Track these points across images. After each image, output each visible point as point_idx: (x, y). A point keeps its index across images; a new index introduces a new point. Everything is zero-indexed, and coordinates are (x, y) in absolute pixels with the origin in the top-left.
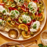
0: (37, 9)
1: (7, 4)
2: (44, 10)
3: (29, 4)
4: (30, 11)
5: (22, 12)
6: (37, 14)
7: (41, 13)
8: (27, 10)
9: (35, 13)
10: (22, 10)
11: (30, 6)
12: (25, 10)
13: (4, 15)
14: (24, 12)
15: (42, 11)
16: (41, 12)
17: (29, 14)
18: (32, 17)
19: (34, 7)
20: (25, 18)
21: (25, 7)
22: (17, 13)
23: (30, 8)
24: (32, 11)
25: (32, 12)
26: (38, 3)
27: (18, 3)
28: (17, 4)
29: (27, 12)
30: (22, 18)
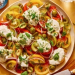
0: (60, 29)
1: (14, 24)
2: (70, 30)
3: (48, 22)
4: (49, 33)
5: (37, 35)
6: (60, 37)
7: (66, 36)
8: (45, 32)
9: (56, 35)
10: (36, 31)
11: (49, 26)
12: (42, 32)
13: (9, 41)
14: (39, 35)
15: (68, 32)
16: (66, 34)
17: (47, 37)
18: (52, 42)
19: (55, 27)
20: (42, 44)
21: (41, 27)
22: (29, 36)
23: (48, 29)
24: (52, 32)
25: (53, 34)
26: (61, 20)
27: (31, 21)
28: (29, 23)
29: (44, 35)
30: (36, 44)
